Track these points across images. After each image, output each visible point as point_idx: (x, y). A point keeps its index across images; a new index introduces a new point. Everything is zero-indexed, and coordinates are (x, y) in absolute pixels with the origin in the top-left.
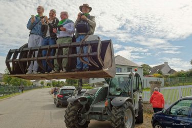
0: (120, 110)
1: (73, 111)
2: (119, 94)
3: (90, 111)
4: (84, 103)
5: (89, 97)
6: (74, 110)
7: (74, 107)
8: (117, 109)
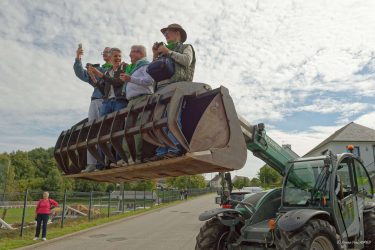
0: (295, 239)
1: (208, 239)
2: (304, 202)
3: (242, 239)
4: (231, 223)
5: (242, 209)
6: (210, 236)
7: (210, 230)
8: (291, 237)
